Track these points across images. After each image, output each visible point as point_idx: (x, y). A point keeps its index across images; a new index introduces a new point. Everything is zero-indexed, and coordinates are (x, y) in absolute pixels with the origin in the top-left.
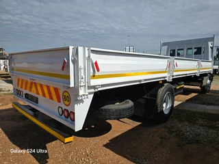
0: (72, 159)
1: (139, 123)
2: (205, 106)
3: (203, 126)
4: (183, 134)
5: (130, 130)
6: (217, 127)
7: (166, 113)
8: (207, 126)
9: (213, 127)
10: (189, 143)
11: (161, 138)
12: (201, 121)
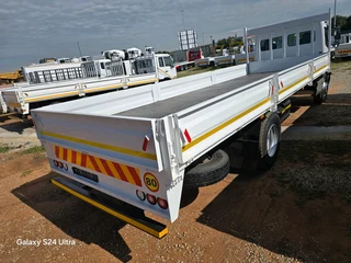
0: (162, 247)
1: (235, 176)
2: (323, 128)
3: (324, 166)
4: (300, 185)
5: (226, 189)
6: (344, 165)
7: (271, 154)
8: (330, 165)
9: (339, 166)
10: (310, 199)
11: (272, 195)
12: (321, 158)
